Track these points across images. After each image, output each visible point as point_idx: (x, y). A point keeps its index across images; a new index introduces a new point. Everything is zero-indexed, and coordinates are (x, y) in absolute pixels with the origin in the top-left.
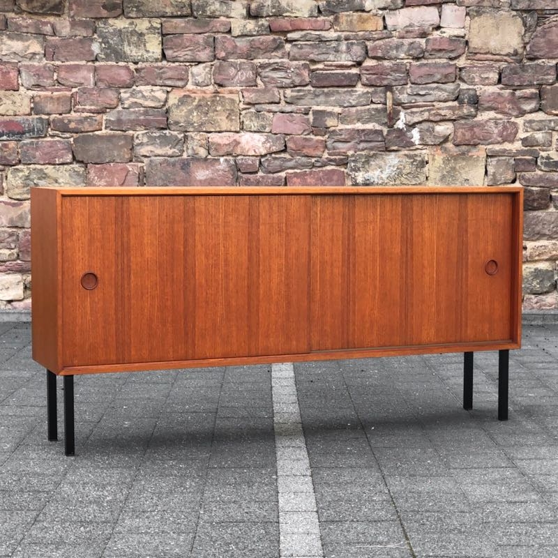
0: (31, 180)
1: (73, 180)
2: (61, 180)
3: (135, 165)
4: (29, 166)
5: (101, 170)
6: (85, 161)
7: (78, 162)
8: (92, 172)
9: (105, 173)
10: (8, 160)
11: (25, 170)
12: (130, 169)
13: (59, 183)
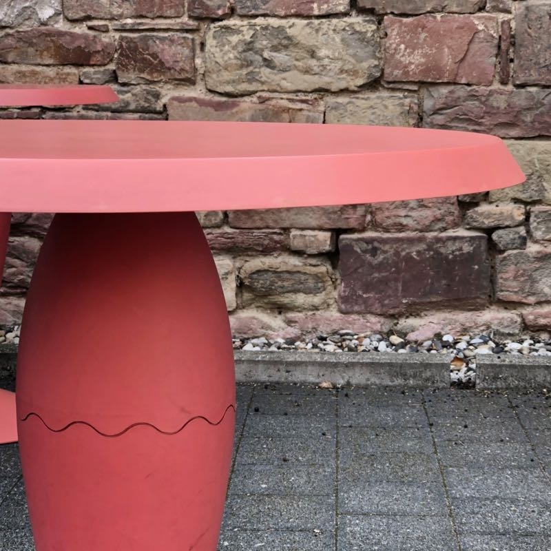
0: (256, 53)
1: (351, 51)
2: (322, 53)
3: (490, 19)
4: (253, 21)
5: (413, 30)
6: (379, 9)
7: (363, 11)
8: (394, 33)
9: (423, 36)
10: (208, 6)
11: (245, 29)
12: (481, 27)
13: (319, 59)
